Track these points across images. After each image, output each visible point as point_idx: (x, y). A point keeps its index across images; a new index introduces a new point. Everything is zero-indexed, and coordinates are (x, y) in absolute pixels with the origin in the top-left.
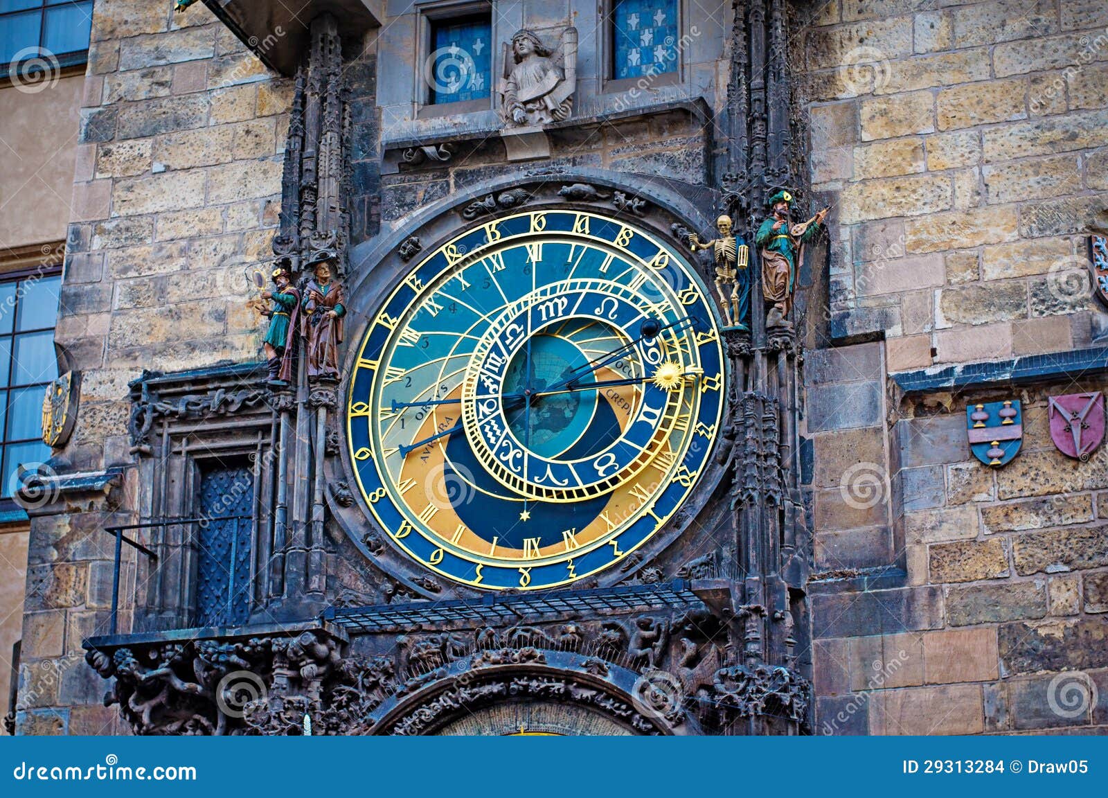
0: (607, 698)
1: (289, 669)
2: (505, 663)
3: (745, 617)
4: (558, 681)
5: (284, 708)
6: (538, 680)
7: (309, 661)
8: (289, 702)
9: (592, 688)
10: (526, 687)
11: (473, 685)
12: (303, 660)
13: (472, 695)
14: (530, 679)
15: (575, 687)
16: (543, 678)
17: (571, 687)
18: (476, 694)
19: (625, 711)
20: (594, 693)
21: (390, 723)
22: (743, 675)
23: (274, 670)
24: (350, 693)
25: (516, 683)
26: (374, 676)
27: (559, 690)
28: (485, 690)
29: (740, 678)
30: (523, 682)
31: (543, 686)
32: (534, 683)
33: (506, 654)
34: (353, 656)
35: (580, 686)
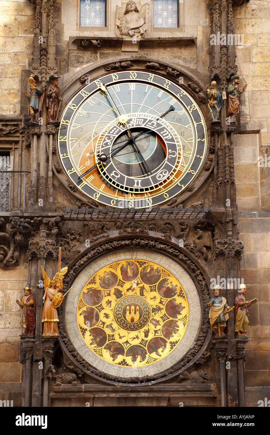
0: (171, 248)
1: (47, 230)
2: (133, 233)
3: (228, 222)
4: (152, 241)
5: (46, 244)
6: (144, 240)
7: (56, 227)
8: (48, 242)
9: (164, 244)
10: (139, 243)
11: (118, 241)
12: (54, 227)
13: (118, 244)
14: (141, 239)
15: (158, 244)
16: (146, 239)
17: (156, 243)
18: (119, 244)
19: (177, 253)
20: (166, 246)
21: (86, 253)
22: (227, 242)
23: (40, 230)
24: (65, 241)
25: (136, 241)
26: (75, 236)
27: (152, 244)
28: (123, 243)
29: (225, 243)
30: (138, 241)
31: (146, 242)
32: (143, 241)
33: (134, 230)
34: (65, 228)
35: (161, 243)
